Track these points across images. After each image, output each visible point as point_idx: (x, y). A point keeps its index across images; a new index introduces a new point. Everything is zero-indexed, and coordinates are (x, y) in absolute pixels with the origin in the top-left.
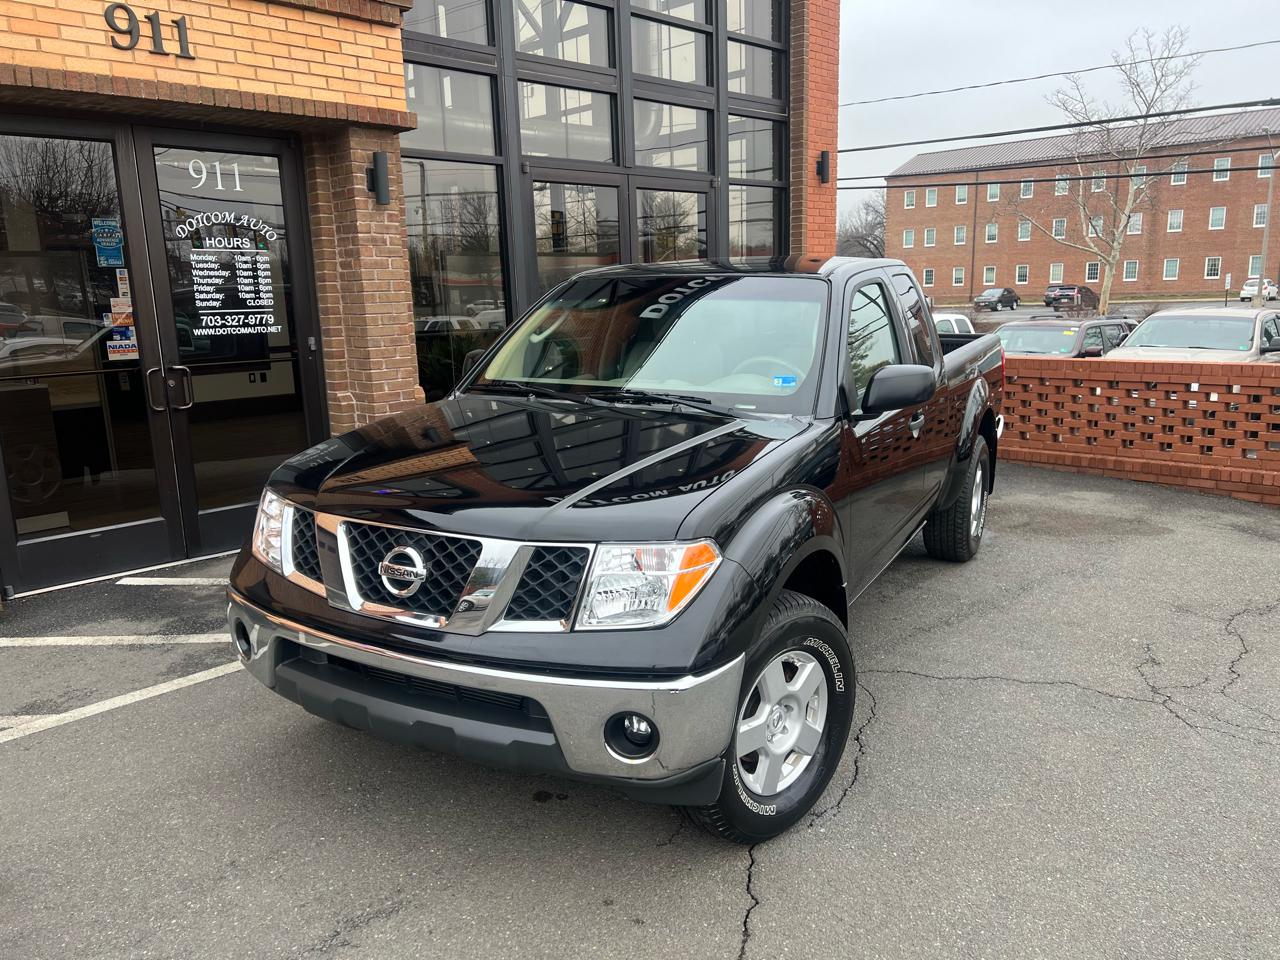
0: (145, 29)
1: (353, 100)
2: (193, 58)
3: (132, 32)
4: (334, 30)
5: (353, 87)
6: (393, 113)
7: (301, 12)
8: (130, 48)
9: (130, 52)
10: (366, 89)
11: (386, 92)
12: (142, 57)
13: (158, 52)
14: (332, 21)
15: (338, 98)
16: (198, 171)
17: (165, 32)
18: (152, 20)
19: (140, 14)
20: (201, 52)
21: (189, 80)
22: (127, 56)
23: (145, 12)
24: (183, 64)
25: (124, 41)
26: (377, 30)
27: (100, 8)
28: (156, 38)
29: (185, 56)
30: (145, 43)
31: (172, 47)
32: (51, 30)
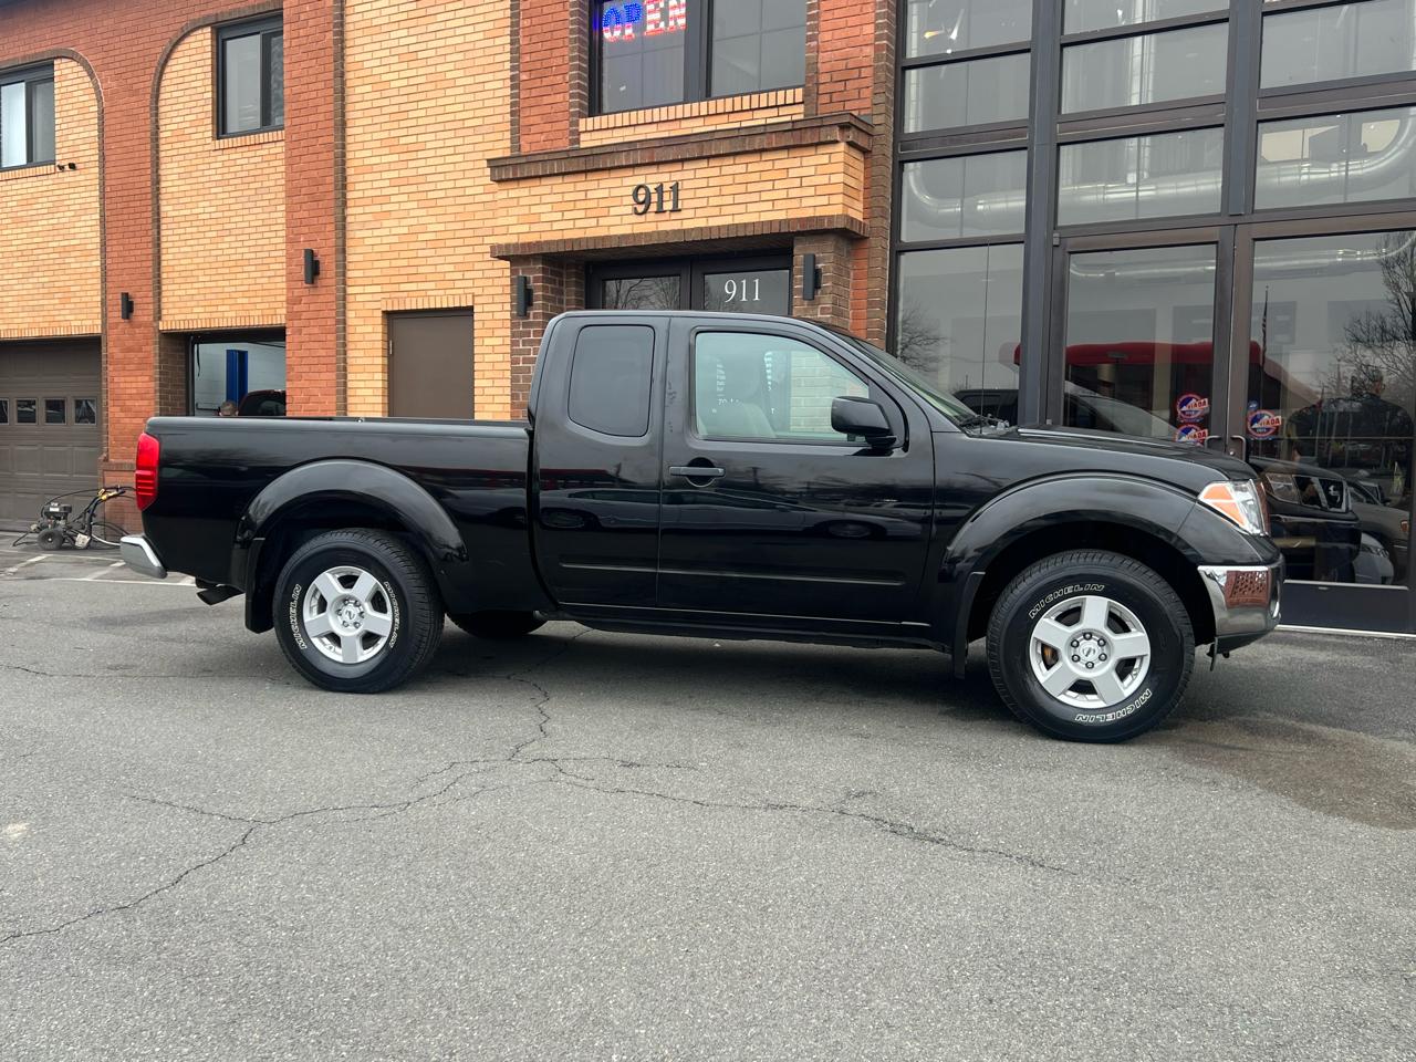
0: (655, 198)
1: (793, 215)
2: (680, 210)
3: (647, 202)
4: (783, 160)
5: (795, 203)
6: (831, 218)
7: (758, 155)
8: (645, 212)
9: (643, 216)
10: (806, 202)
11: (824, 200)
12: (651, 216)
13: (660, 211)
14: (783, 154)
15: (781, 216)
16: (731, 289)
17: (666, 196)
18: (660, 190)
19: (652, 190)
20: (687, 204)
21: (676, 226)
22: (642, 219)
23: (656, 186)
24: (675, 216)
25: (641, 208)
26: (822, 150)
27: (630, 191)
28: (661, 202)
29: (676, 210)
30: (653, 207)
31: (668, 206)
32: (605, 212)
